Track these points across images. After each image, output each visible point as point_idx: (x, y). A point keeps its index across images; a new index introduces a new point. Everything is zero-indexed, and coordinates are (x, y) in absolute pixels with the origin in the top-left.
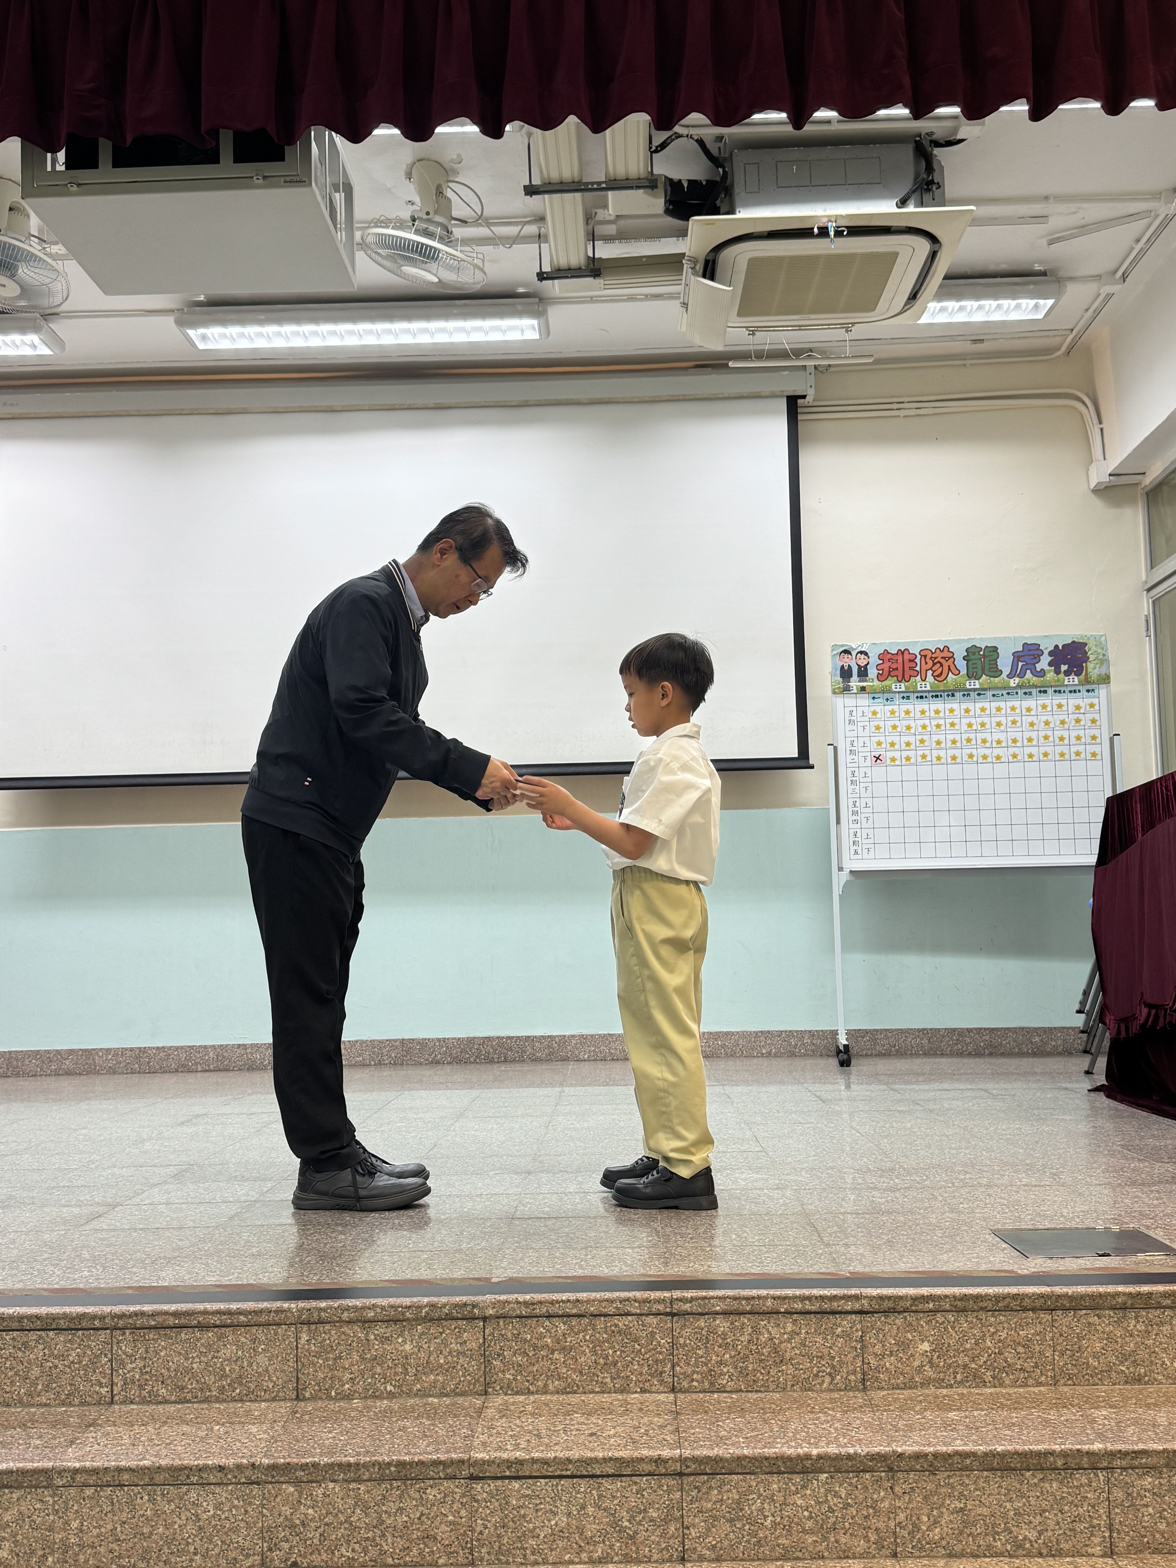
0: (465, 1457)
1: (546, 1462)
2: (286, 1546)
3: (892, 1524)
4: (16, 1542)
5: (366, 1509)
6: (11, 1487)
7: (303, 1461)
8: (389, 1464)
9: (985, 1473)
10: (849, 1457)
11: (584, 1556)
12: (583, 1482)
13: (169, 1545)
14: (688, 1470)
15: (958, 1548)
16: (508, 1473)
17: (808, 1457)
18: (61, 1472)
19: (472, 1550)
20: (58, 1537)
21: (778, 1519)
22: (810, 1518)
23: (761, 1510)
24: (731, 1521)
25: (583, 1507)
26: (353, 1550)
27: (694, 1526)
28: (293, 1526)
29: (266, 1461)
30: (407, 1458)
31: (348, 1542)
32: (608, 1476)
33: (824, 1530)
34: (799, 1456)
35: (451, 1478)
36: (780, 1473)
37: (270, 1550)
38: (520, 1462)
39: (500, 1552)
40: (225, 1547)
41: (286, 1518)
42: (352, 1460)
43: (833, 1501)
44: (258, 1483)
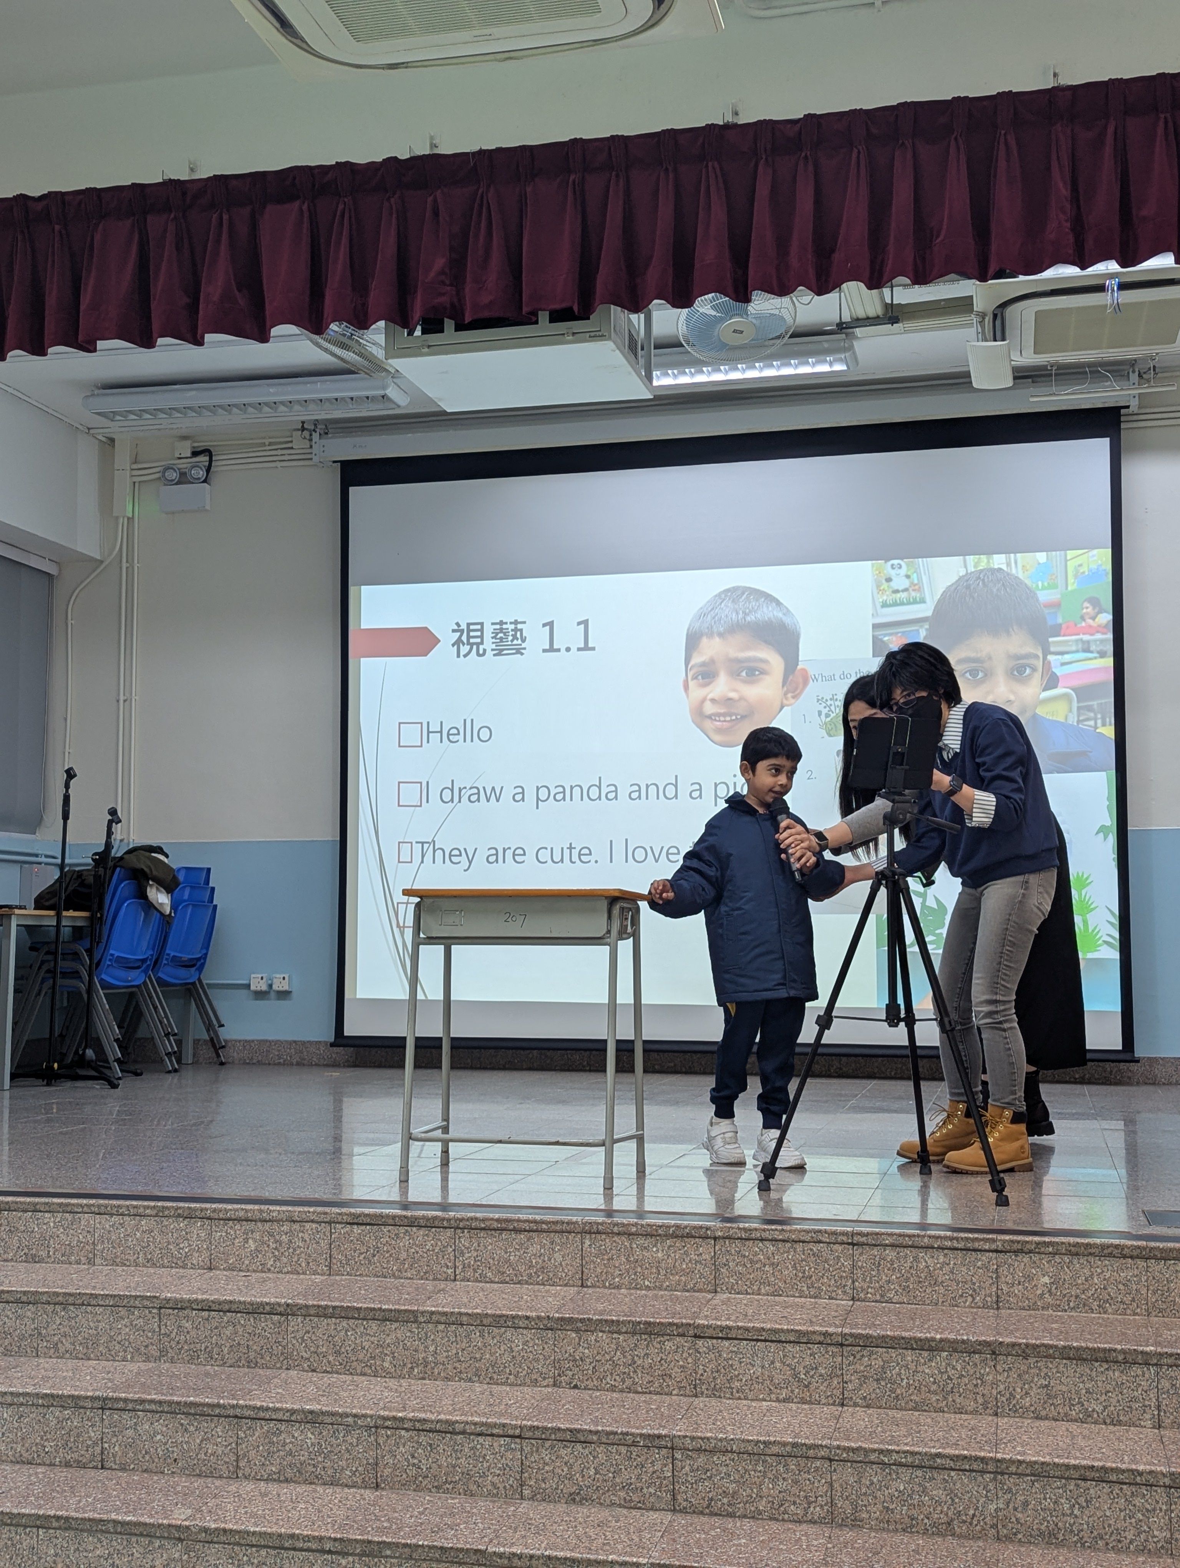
0: (692, 1322)
1: (747, 1329)
2: (570, 1373)
3: (994, 1392)
4: (394, 1357)
5: (623, 1353)
6: (391, 1320)
7: (582, 1316)
8: (639, 1323)
9: (1065, 1361)
10: (963, 1342)
11: (773, 1396)
12: (773, 1345)
13: (493, 1366)
14: (847, 1343)
15: (1043, 1413)
16: (720, 1335)
17: (933, 1339)
18: (422, 1313)
19: (695, 1386)
20: (421, 1356)
21: (911, 1382)
22: (935, 1383)
23: (899, 1374)
24: (877, 1380)
25: (773, 1363)
26: (615, 1380)
27: (851, 1381)
28: (575, 1360)
29: (557, 1315)
30: (652, 1320)
31: (611, 1374)
32: (790, 1342)
33: (946, 1393)
34: (926, 1338)
35: (681, 1336)
36: (913, 1349)
37: (559, 1375)
38: (730, 1328)
39: (714, 1389)
40: (529, 1371)
41: (570, 1355)
42: (614, 1318)
43: (951, 1372)
44: (552, 1330)
